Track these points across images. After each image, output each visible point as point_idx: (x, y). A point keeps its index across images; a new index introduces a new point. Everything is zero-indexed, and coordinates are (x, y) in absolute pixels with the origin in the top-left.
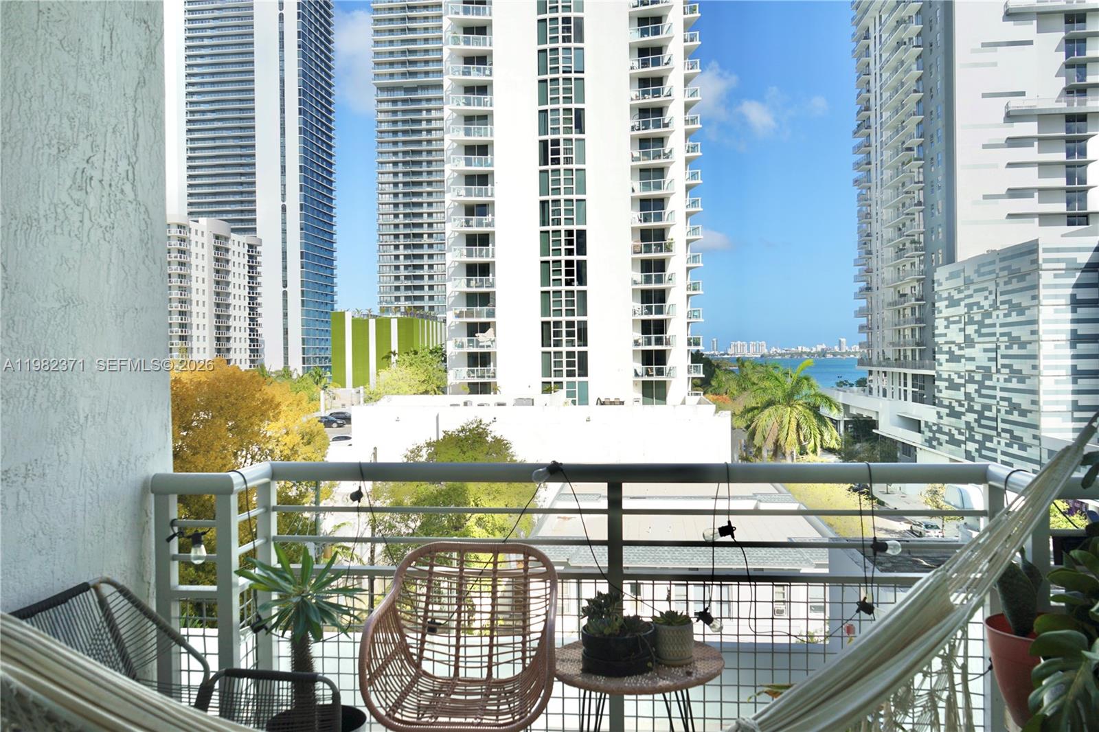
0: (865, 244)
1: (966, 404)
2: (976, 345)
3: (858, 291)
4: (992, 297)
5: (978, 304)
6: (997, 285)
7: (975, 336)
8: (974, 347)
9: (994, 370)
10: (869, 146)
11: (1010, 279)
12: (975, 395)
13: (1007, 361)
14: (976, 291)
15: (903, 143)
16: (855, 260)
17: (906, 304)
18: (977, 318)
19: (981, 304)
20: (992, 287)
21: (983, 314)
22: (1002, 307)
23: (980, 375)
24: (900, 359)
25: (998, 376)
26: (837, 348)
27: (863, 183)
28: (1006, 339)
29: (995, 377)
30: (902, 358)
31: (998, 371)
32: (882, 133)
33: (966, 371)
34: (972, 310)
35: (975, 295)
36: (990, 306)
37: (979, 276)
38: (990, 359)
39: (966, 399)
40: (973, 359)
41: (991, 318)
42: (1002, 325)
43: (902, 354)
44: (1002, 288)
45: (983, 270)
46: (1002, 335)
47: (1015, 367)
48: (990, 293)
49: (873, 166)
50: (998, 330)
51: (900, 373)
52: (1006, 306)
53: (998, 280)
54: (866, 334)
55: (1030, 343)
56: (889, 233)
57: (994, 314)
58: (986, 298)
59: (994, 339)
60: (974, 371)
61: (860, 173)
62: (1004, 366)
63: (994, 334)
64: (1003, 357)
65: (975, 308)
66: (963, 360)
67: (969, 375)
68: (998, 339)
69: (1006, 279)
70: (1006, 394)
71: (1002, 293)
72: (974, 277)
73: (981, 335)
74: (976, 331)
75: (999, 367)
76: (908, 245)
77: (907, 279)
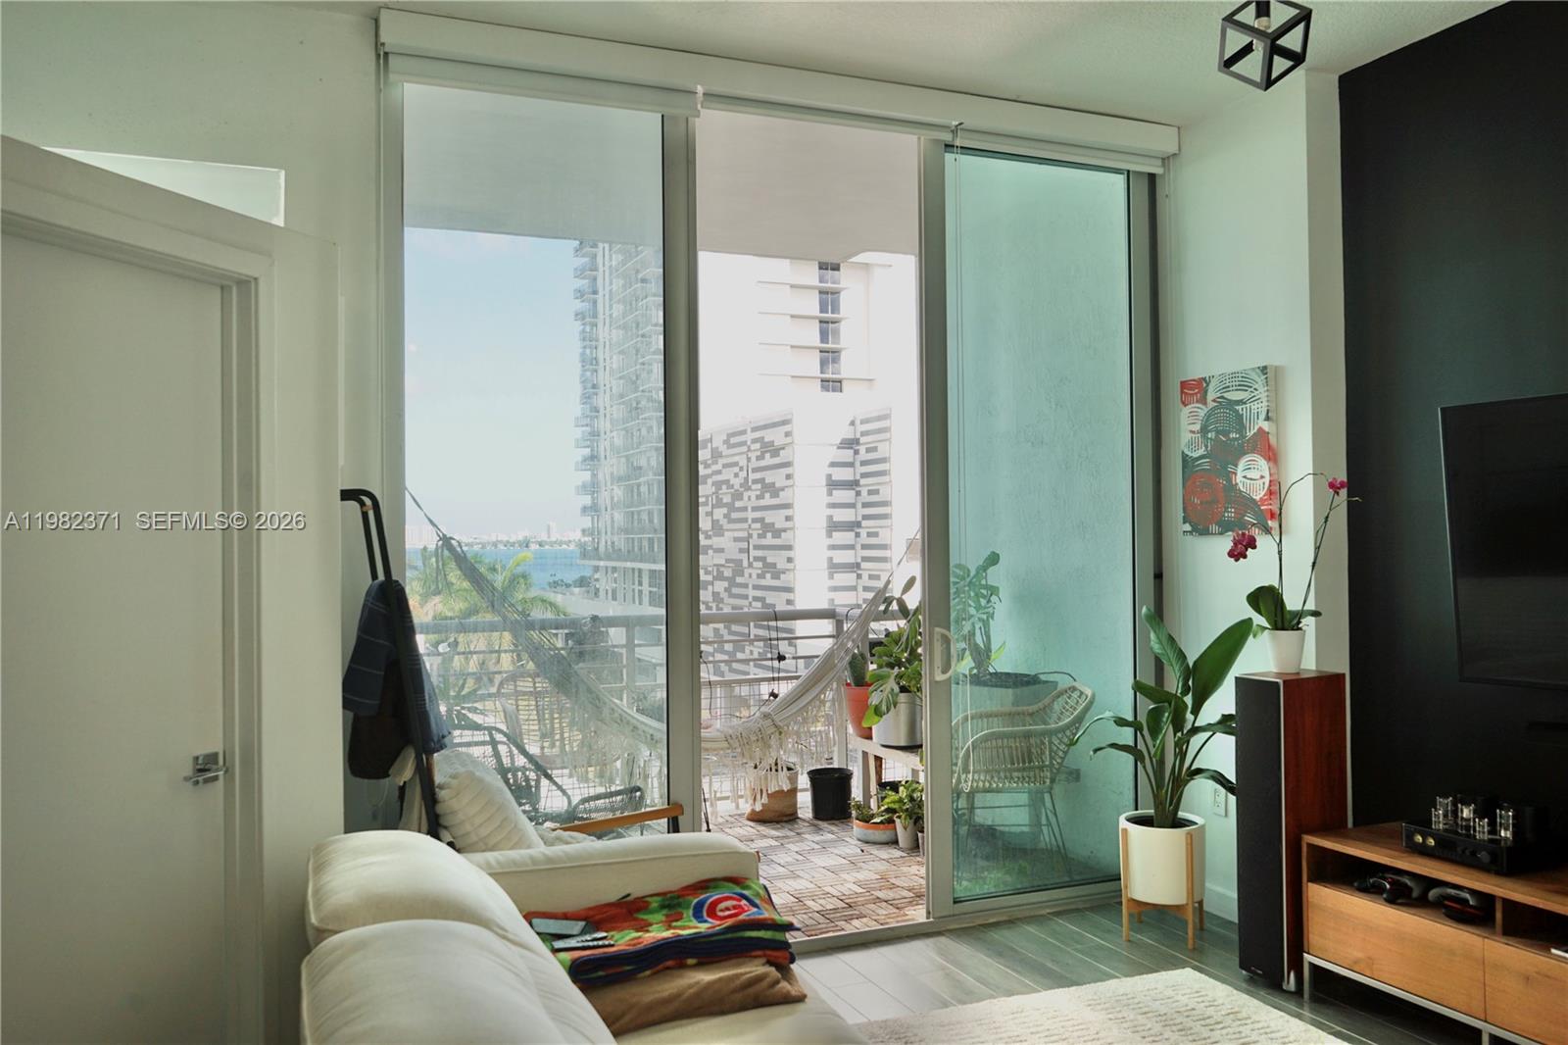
0: (589, 398)
1: (714, 605)
2: (726, 533)
3: (580, 459)
4: (743, 474)
5: (727, 482)
6: (749, 460)
7: (723, 522)
8: (723, 535)
9: (745, 563)
10: (596, 270)
11: (763, 453)
12: (724, 595)
13: (760, 553)
14: (725, 466)
15: (637, 272)
16: (577, 419)
17: (642, 480)
18: (727, 499)
19: (731, 483)
20: (743, 462)
21: (733, 495)
22: (754, 487)
23: (730, 570)
24: (633, 550)
25: (750, 570)
26: (544, 537)
27: (588, 318)
28: (758, 525)
29: (747, 572)
30: (636, 549)
31: (750, 565)
32: (611, 256)
33: (715, 565)
34: (721, 489)
35: (724, 471)
36: (741, 485)
37: (728, 448)
38: (741, 551)
39: (714, 601)
40: (721, 550)
41: (742, 499)
42: (755, 509)
43: (636, 544)
44: (754, 464)
45: (733, 440)
46: (755, 521)
47: (769, 560)
48: (741, 469)
49: (599, 297)
50: (751, 515)
51: (633, 569)
52: (759, 486)
53: (750, 455)
54: (590, 518)
55: (785, 530)
56: (617, 386)
57: (746, 495)
58: (736, 475)
59: (746, 526)
60: (723, 566)
61: (584, 304)
62: (756, 559)
63: (745, 520)
64: (757, 547)
65: (724, 487)
66: (710, 552)
67: (718, 570)
68: (750, 525)
69: (759, 453)
70: (759, 593)
71: (755, 470)
72: (723, 448)
73: (731, 521)
74: (725, 516)
75: (751, 560)
76: (643, 403)
77: (643, 448)
